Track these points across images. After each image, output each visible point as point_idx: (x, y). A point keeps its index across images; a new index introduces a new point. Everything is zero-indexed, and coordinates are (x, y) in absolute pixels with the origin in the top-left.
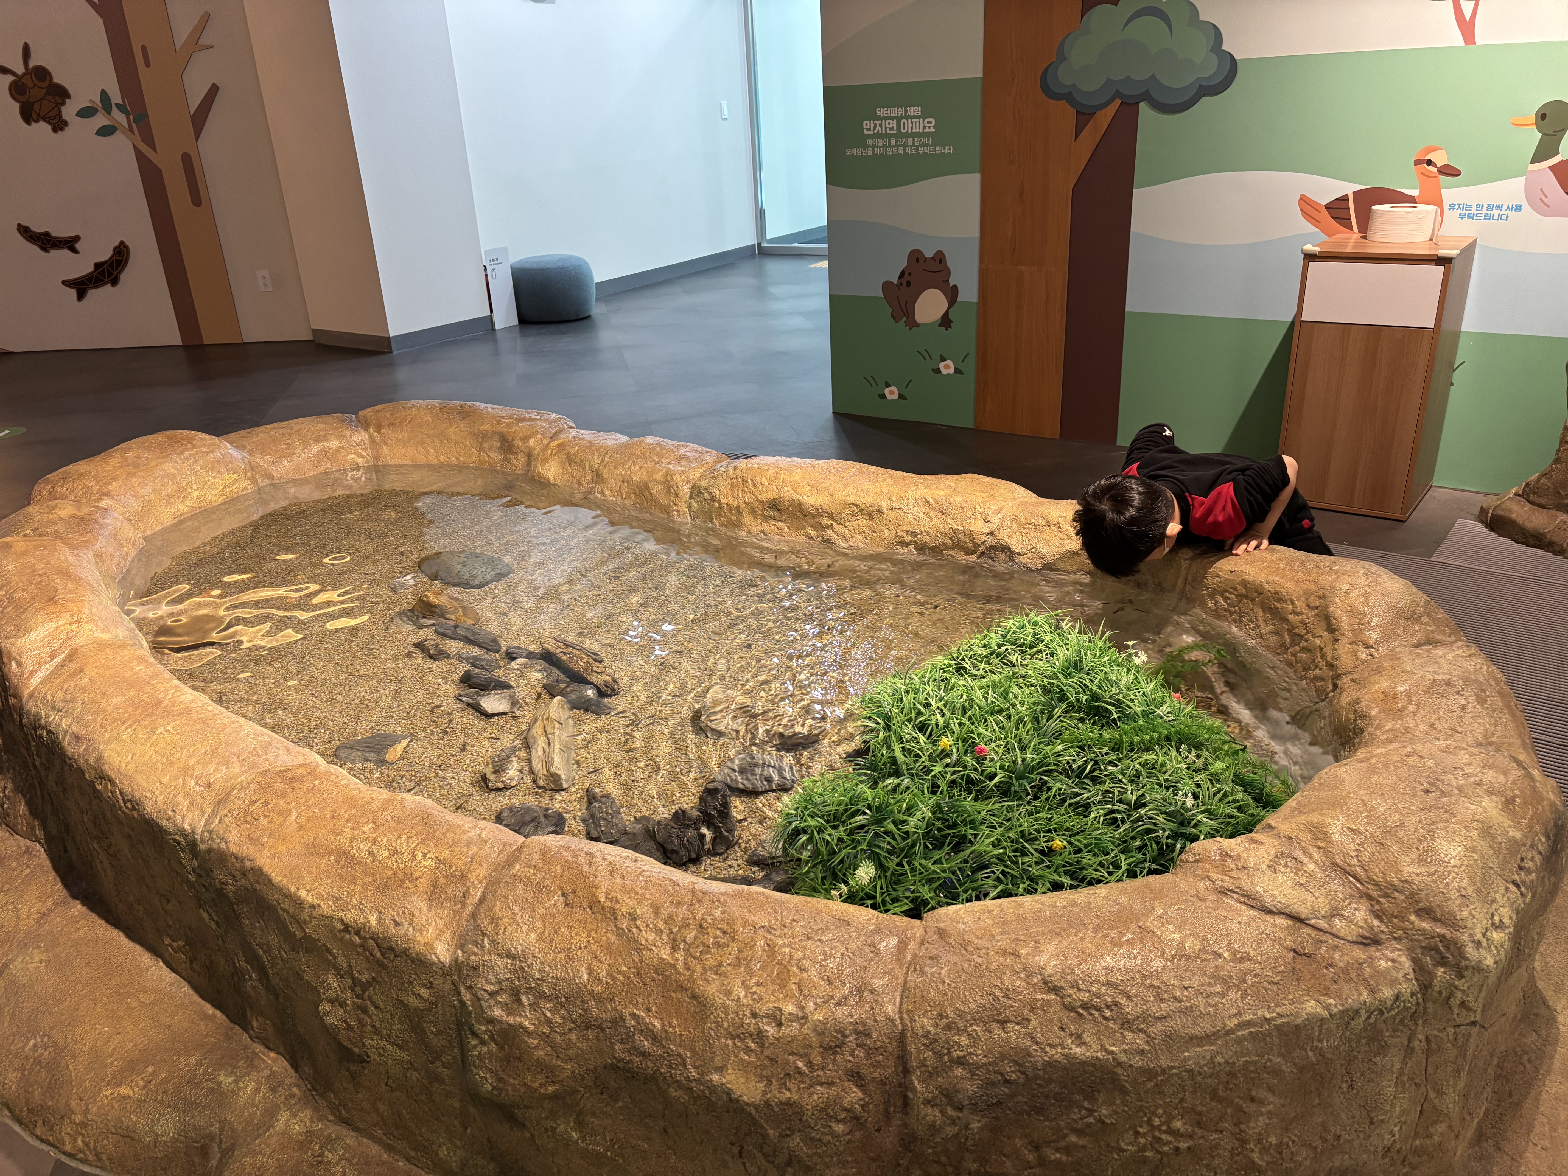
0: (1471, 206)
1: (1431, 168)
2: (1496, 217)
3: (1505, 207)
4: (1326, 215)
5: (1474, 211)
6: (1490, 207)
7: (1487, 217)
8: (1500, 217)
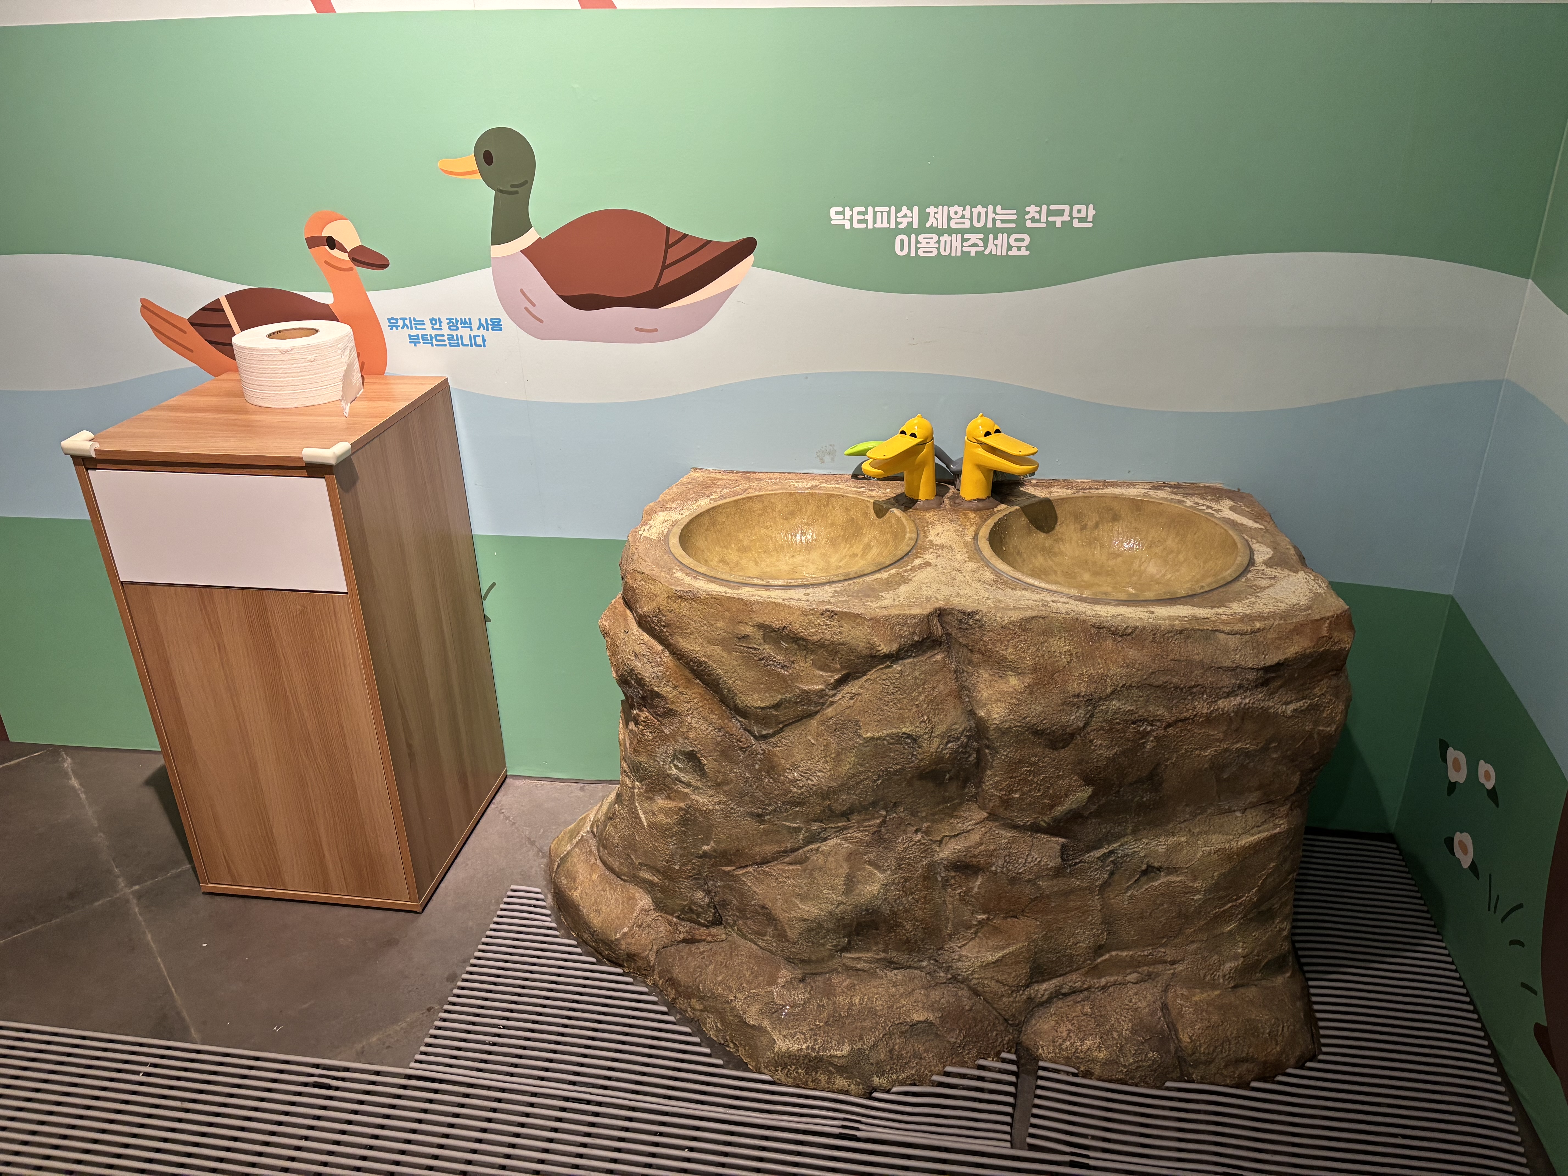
0: (422, 322)
1: (336, 252)
2: (466, 341)
3: (475, 325)
4: (194, 338)
5: (429, 331)
6: (453, 324)
7: (455, 342)
8: (473, 340)
